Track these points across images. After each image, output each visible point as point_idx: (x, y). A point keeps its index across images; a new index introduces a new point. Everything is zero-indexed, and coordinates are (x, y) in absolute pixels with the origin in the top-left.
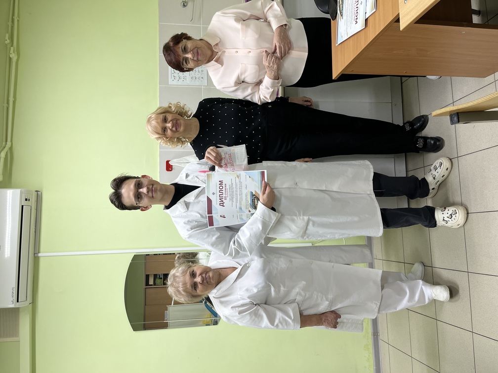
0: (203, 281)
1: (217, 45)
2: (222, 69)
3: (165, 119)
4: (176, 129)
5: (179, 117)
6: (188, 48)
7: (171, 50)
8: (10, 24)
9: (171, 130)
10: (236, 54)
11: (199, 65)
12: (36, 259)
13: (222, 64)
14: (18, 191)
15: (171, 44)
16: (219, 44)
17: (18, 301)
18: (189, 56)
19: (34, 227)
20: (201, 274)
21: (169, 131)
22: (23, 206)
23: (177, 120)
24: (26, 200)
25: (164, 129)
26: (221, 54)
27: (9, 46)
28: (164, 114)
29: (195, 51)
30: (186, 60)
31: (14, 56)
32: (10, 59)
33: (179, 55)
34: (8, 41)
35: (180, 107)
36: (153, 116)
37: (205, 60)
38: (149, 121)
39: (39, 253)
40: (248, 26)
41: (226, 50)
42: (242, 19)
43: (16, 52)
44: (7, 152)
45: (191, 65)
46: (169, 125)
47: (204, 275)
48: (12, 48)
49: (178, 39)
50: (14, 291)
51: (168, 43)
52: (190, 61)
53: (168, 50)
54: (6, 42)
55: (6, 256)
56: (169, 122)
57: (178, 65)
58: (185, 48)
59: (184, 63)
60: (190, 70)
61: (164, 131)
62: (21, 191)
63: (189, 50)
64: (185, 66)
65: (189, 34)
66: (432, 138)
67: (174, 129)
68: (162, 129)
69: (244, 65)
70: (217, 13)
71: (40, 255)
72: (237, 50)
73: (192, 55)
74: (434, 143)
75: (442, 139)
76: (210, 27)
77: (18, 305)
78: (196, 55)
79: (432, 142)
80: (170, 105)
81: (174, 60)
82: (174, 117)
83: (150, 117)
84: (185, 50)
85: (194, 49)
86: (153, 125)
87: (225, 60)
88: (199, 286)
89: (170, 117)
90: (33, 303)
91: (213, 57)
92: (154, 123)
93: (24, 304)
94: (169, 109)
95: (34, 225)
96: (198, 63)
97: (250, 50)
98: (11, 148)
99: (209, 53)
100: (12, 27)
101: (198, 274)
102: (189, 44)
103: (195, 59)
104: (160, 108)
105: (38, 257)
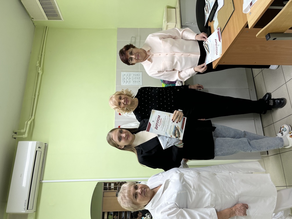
0: (142, 193)
1: (149, 51)
2: (151, 65)
3: (120, 98)
4: (126, 103)
5: (128, 97)
6: (133, 52)
7: (124, 53)
8: (40, 56)
9: (123, 103)
10: (160, 56)
11: (139, 62)
12: (41, 184)
13: (152, 62)
14: (35, 142)
15: (124, 50)
16: (150, 51)
17: (27, 209)
18: (133, 56)
19: (42, 164)
20: (141, 188)
21: (122, 104)
22: (37, 151)
23: (127, 98)
24: (39, 147)
25: (120, 104)
26: (151, 56)
27: (38, 67)
28: (120, 95)
29: (137, 54)
30: (131, 59)
31: (40, 72)
32: (38, 73)
33: (127, 56)
34: (38, 65)
35: (128, 92)
36: (113, 96)
37: (142, 59)
38: (111, 99)
39: (42, 180)
40: (166, 41)
41: (154, 54)
42: (163, 38)
43: (42, 70)
44: (31, 122)
45: (134, 61)
46: (123, 101)
47: (143, 189)
48: (40, 68)
49: (128, 47)
50: (26, 203)
51: (122, 49)
52: (134, 59)
53: (122, 53)
54: (37, 65)
55: (23, 186)
56: (123, 99)
57: (127, 61)
58: (131, 52)
59: (130, 60)
60: (132, 64)
61: (119, 104)
62: (37, 142)
63: (133, 54)
64: (131, 62)
65: (134, 45)
66: (278, 99)
67: (125, 103)
68: (118, 103)
69: (164, 62)
70: (150, 35)
71: (43, 181)
72: (160, 54)
73: (135, 56)
74: (280, 101)
75: (284, 98)
76: (146, 41)
77: (27, 212)
78: (137, 56)
79: (279, 101)
80: (123, 91)
81: (124, 58)
82: (125, 97)
83: (112, 97)
84: (131, 53)
85: (137, 53)
86: (113, 101)
87: (153, 59)
88: (139, 195)
89: (123, 97)
90: (36, 212)
91: (147, 58)
92: (114, 99)
93: (31, 211)
94: (123, 93)
95: (42, 163)
96: (138, 60)
97: (167, 53)
98: (34, 120)
99: (144, 55)
100: (41, 58)
101: (139, 188)
102: (134, 51)
103: (137, 58)
104: (117, 92)
105: (42, 183)
